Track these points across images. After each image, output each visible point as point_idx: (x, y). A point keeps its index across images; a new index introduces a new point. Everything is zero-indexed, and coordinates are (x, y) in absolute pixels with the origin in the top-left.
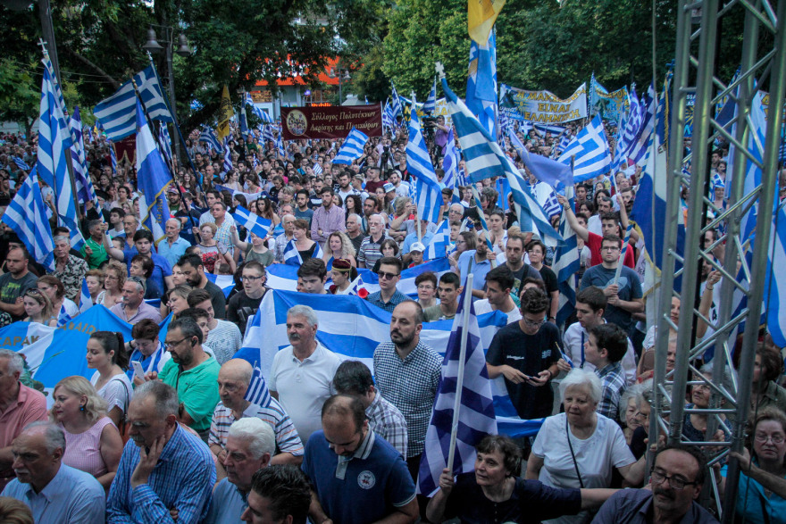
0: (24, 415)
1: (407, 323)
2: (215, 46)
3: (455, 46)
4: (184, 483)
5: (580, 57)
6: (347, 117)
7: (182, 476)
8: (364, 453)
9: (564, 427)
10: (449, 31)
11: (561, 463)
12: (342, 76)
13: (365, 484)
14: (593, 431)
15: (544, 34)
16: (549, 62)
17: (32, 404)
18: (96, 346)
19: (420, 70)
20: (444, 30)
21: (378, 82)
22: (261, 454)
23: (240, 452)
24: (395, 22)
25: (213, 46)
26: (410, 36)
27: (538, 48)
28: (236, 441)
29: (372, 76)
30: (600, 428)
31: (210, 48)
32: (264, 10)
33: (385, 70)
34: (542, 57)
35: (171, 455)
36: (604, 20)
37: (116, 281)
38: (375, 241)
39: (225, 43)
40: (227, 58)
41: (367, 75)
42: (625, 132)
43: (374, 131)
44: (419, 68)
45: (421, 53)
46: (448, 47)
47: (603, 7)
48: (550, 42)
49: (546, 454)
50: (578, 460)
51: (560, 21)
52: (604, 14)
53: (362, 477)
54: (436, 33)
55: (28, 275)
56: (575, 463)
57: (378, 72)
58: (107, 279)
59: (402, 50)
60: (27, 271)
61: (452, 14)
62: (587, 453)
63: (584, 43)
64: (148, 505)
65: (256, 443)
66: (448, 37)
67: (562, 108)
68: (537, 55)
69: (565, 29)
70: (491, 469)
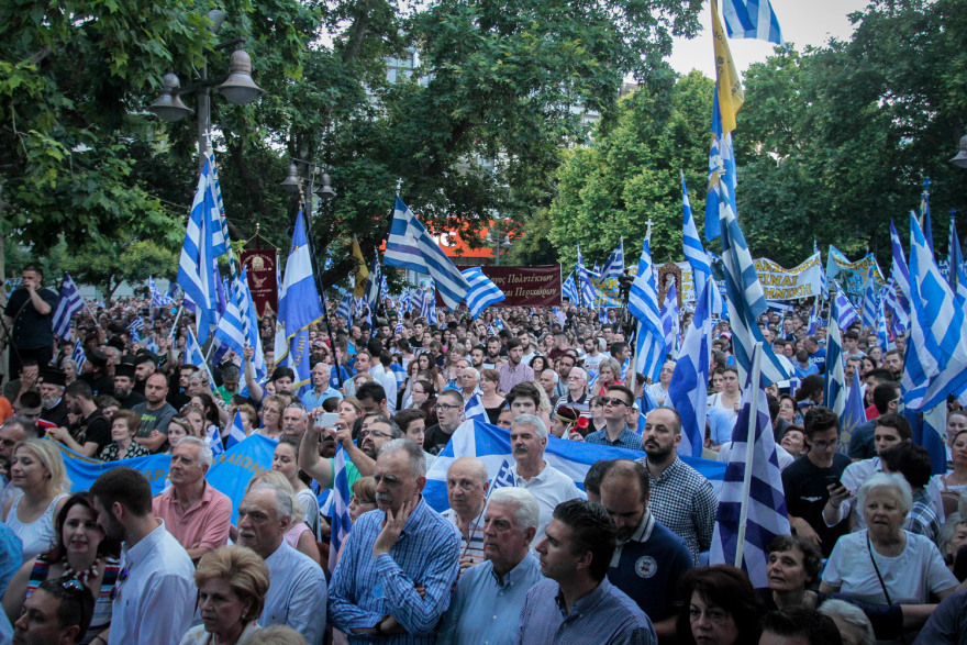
0: (208, 517)
1: (666, 431)
2: (362, 189)
3: (644, 211)
4: (430, 558)
5: (808, 222)
6: (517, 280)
7: (429, 550)
8: (642, 536)
9: (865, 544)
10: (636, 192)
11: (865, 588)
12: (501, 243)
13: (644, 572)
14: (902, 550)
15: (761, 194)
16: (766, 228)
17: (218, 504)
18: (287, 452)
19: (598, 240)
20: (630, 191)
21: (543, 253)
22: (527, 526)
23: (505, 518)
24: (567, 181)
25: (360, 189)
26: (586, 197)
27: (753, 211)
28: (501, 507)
29: (535, 247)
30: (911, 545)
31: (355, 191)
32: (426, 147)
33: (553, 238)
34: (758, 222)
35: (414, 529)
36: (837, 177)
37: (278, 415)
38: (575, 400)
39: (374, 186)
40: (376, 202)
41: (529, 245)
42: (887, 297)
43: (551, 299)
44: (596, 236)
45: (600, 218)
46: (634, 211)
47: (836, 162)
48: (769, 204)
49: (845, 579)
50: (886, 583)
51: (780, 179)
52: (837, 169)
53: (640, 563)
54: (619, 194)
55: (165, 405)
56: (884, 586)
57: (543, 242)
58: (267, 412)
59: (576, 215)
60: (165, 402)
61: (640, 172)
62: (899, 574)
63: (812, 206)
64: (394, 576)
65: (523, 511)
66: (635, 200)
67: (787, 280)
68: (752, 219)
69: (787, 188)
70: (788, 570)
